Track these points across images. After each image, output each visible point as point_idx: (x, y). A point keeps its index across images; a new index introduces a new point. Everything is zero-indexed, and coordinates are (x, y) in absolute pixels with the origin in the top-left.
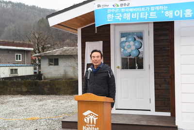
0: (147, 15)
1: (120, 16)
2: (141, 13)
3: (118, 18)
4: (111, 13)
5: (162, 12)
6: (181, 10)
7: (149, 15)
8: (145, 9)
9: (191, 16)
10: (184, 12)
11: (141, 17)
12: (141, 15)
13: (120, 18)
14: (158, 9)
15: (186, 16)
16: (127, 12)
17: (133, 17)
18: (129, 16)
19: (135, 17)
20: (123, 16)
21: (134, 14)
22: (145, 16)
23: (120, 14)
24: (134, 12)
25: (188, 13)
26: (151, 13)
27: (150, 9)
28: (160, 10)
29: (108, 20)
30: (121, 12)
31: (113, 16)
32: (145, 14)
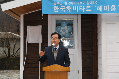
0: (84, 8)
1: (64, 8)
2: (80, 7)
3: (63, 10)
4: (57, 5)
5: (95, 6)
6: (108, 6)
7: (86, 9)
8: (83, 3)
9: (115, 11)
10: (110, 7)
11: (80, 10)
12: (80, 8)
13: (64, 10)
14: (92, 4)
15: (112, 11)
16: (68, 5)
17: (74, 10)
18: (71, 9)
19: (76, 10)
20: (66, 8)
21: (75, 7)
22: (83, 9)
23: (64, 7)
24: (74, 5)
25: (113, 8)
26: (87, 7)
27: (86, 3)
28: (94, 5)
29: (55, 11)
30: (64, 5)
31: (58, 8)
32: (83, 7)
